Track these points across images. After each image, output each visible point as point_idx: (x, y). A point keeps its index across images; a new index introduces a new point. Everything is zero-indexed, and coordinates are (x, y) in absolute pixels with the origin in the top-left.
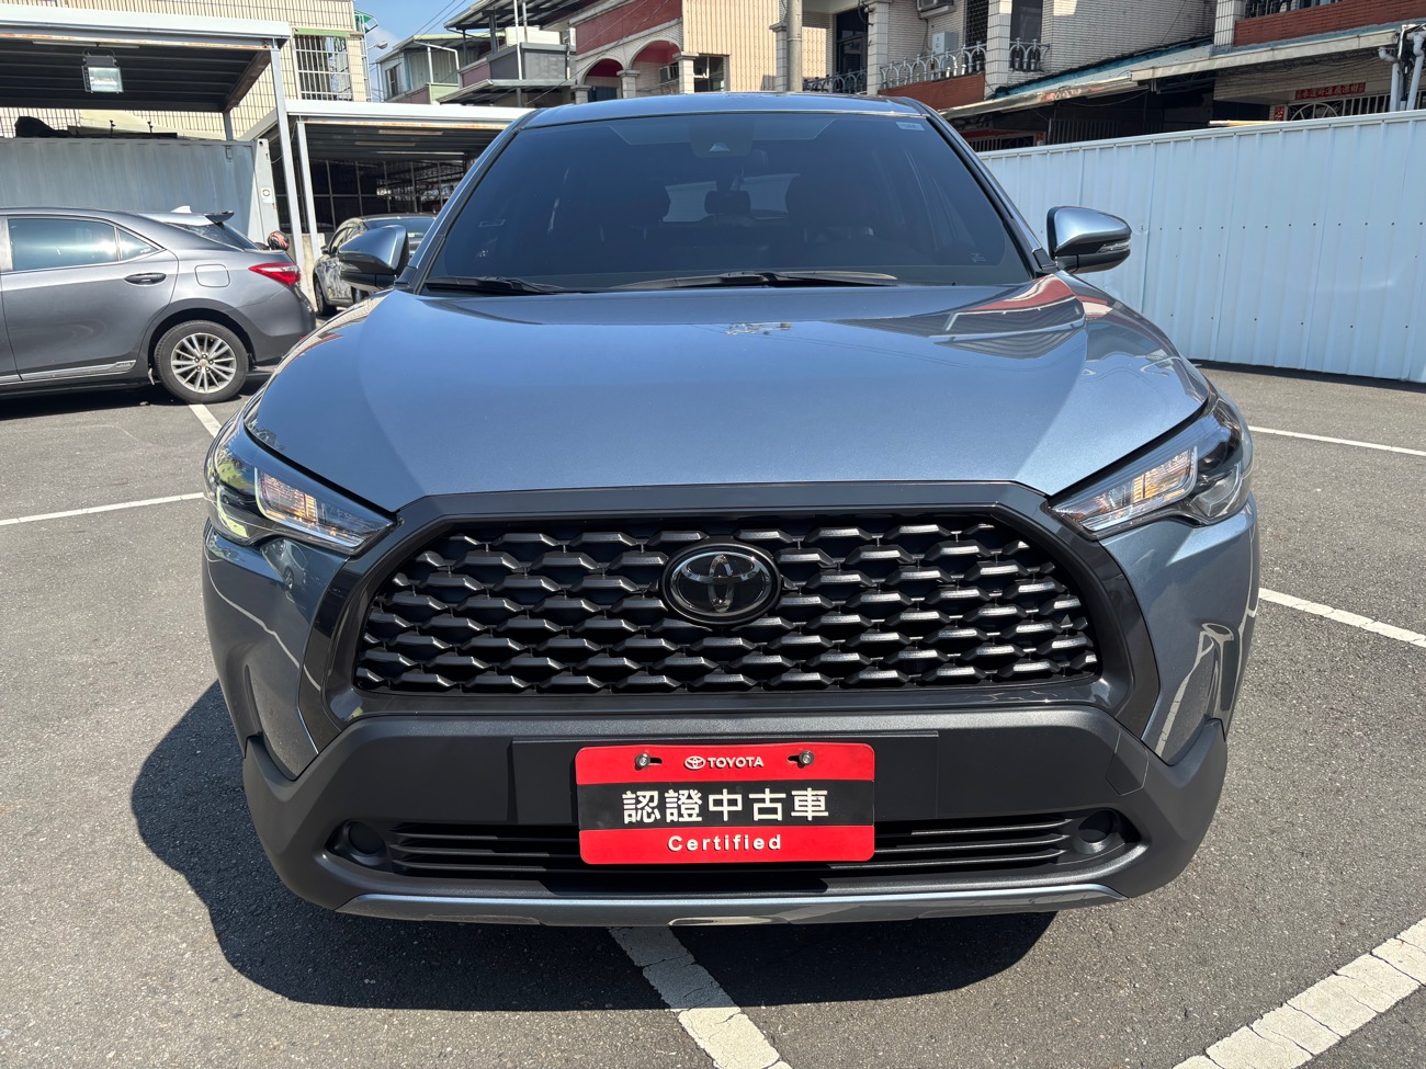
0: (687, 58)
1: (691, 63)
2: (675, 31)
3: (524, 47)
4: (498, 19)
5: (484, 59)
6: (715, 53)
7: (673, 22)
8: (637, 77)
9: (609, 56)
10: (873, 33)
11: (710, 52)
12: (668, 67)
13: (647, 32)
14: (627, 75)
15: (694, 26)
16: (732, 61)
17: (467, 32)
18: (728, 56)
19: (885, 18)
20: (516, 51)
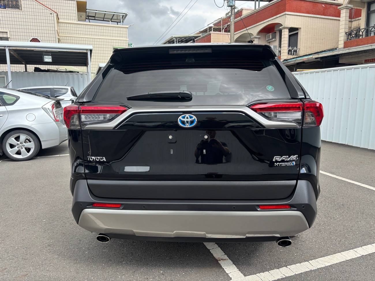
19: (258, 42)
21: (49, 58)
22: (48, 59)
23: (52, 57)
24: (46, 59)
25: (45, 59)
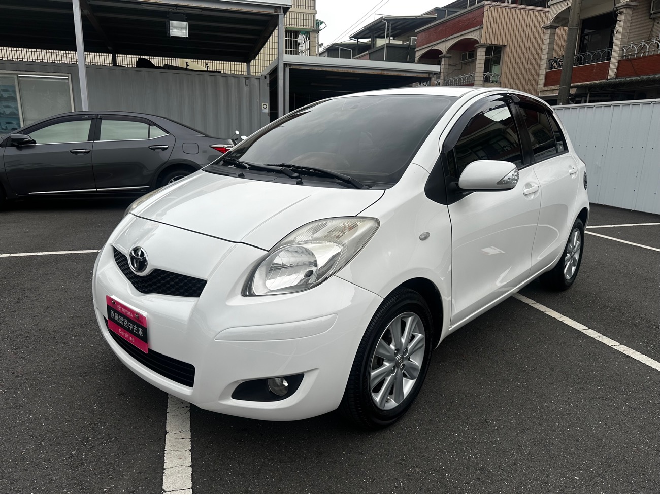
0: (482, 46)
1: (485, 49)
2: (477, 33)
3: (388, 45)
4: (376, 33)
5: (367, 52)
6: (498, 44)
7: (477, 28)
8: (450, 58)
9: (436, 48)
10: (619, 27)
11: (496, 43)
12: (467, 53)
13: (460, 34)
14: (444, 57)
15: (489, 30)
16: (507, 49)
17: (359, 40)
18: (505, 46)
19: (629, 17)
20: (384, 48)
21: (182, 28)
22: (179, 30)
23: (189, 25)
24: (175, 30)
25: (171, 28)
